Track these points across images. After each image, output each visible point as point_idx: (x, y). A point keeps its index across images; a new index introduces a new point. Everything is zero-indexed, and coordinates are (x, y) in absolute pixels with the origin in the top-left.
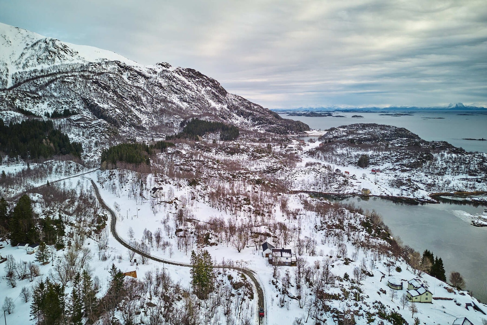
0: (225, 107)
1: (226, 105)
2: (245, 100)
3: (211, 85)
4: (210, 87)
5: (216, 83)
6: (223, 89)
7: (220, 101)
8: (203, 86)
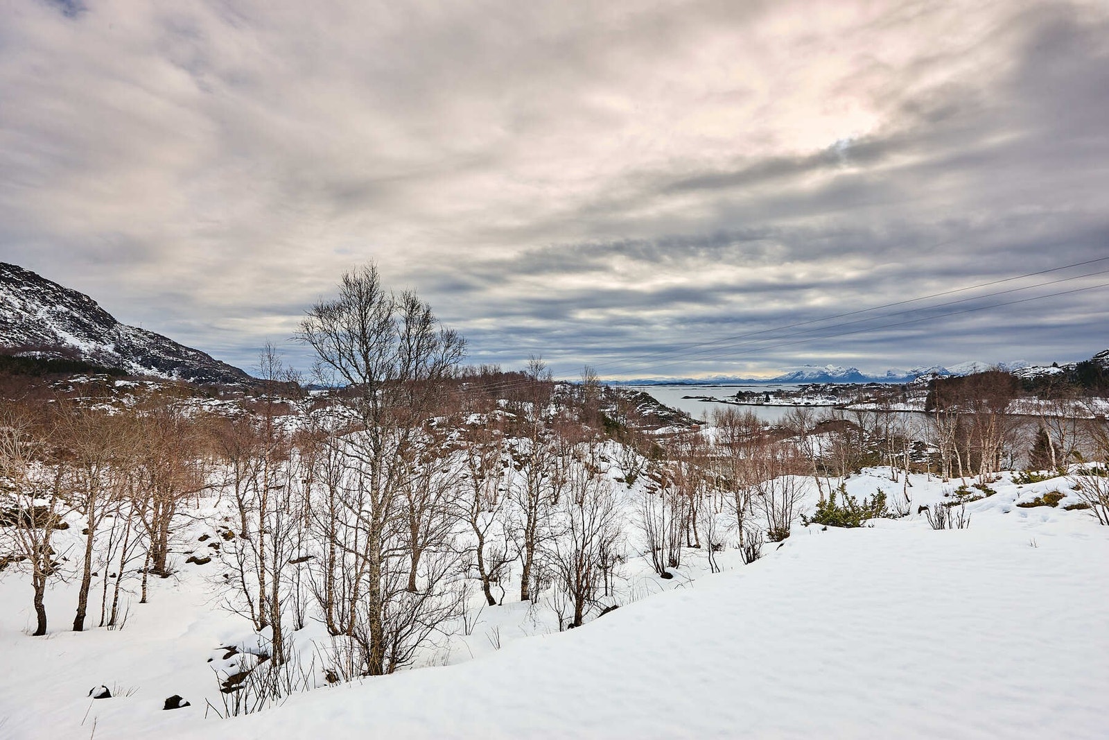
0: (110, 348)
1: (113, 345)
2: (163, 338)
3: (69, 302)
4: (66, 306)
5: (86, 300)
6: (105, 314)
7: (92, 336)
8: (44, 301)
